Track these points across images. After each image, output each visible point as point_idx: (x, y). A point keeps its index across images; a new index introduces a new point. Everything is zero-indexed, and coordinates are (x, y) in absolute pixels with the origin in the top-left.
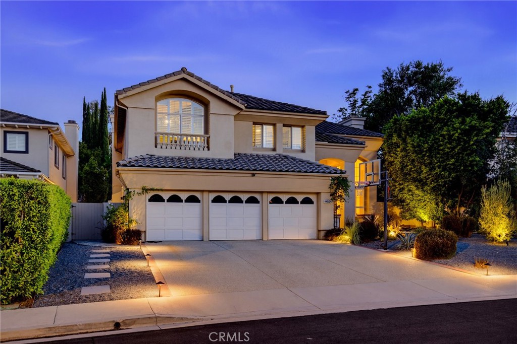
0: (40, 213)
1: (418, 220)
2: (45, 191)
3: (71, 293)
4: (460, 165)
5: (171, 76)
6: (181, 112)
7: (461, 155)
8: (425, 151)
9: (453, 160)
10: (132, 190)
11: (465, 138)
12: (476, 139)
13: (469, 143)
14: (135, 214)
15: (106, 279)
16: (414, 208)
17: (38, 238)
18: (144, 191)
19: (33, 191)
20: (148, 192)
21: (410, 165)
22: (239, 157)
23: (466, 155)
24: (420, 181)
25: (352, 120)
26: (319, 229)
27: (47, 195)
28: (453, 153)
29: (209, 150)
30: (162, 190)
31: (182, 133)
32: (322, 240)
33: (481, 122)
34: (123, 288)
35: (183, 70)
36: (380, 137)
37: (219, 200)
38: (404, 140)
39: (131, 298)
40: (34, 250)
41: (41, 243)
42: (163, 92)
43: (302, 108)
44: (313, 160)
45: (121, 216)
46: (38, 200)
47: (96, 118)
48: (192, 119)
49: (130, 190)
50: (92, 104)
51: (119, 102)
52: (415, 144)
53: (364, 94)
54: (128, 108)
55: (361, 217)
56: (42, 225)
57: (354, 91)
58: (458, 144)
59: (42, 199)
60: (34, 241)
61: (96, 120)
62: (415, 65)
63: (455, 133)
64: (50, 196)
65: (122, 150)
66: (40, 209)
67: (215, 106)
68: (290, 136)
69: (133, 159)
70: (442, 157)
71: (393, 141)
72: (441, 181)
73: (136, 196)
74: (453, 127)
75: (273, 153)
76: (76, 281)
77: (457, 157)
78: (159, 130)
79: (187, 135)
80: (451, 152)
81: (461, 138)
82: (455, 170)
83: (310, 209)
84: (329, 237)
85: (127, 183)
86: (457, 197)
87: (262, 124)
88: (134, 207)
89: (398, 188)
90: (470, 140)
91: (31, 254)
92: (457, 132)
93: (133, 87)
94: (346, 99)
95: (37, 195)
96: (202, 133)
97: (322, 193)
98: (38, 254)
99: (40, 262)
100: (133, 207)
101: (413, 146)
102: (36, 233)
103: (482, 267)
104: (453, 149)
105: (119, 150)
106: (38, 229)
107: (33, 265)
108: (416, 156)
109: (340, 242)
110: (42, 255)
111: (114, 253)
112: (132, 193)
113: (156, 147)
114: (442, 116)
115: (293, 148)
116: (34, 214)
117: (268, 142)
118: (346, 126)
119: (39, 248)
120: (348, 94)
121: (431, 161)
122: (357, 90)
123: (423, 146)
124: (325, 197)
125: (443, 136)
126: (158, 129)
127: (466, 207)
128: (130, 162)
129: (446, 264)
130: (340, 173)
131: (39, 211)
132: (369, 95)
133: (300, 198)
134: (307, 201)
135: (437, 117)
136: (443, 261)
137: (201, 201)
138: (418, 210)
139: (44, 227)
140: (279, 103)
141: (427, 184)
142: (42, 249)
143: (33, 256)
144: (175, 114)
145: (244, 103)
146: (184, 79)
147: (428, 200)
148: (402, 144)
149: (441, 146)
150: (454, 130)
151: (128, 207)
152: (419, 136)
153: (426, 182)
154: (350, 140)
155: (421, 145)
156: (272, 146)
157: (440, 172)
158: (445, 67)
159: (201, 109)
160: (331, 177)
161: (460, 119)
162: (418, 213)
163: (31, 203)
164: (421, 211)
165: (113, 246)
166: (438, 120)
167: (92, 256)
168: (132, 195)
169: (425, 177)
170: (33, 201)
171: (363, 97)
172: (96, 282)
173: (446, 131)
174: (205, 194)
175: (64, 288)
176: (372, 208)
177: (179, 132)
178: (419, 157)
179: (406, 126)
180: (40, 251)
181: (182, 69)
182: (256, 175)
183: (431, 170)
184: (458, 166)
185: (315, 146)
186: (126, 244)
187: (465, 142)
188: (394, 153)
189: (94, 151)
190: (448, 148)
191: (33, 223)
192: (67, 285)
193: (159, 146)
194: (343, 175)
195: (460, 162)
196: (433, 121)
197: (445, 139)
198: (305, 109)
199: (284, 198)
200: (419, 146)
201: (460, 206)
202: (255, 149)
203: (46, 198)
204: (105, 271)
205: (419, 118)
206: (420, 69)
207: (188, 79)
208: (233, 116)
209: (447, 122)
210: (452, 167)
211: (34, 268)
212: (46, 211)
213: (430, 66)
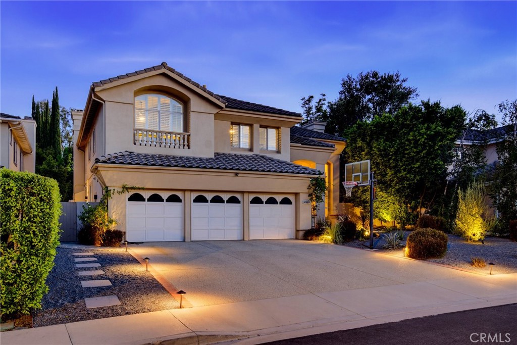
0: (42, 212)
1: (380, 219)
2: (49, 186)
3: (75, 306)
4: (425, 169)
5: (151, 71)
6: (159, 109)
7: (426, 159)
8: (391, 155)
9: (419, 163)
10: (112, 189)
11: (430, 143)
12: (441, 144)
13: (434, 148)
14: (115, 213)
15: (108, 288)
16: (377, 208)
17: (39, 242)
18: (125, 189)
19: (35, 185)
20: (129, 190)
21: (374, 168)
22: (219, 157)
23: (431, 159)
24: (384, 183)
25: (314, 124)
26: (298, 229)
27: (51, 191)
28: (419, 157)
29: (189, 148)
30: (143, 189)
31: (162, 130)
32: (302, 239)
33: (444, 128)
34: (133, 298)
35: (164, 65)
36: (343, 141)
37: (200, 199)
38: (369, 145)
39: (150, 311)
40: (35, 257)
41: (43, 249)
42: (143, 86)
43: (277, 109)
44: (289, 161)
45: (100, 216)
46: (40, 196)
47: (46, 117)
48: (171, 117)
49: (109, 189)
50: (41, 103)
51: (96, 96)
52: (382, 148)
53: (318, 101)
54: (104, 101)
55: (334, 217)
56: (44, 227)
57: (309, 99)
58: (424, 149)
59: (45, 196)
60: (35, 246)
61: (47, 120)
62: (372, 74)
63: (421, 138)
64: (54, 191)
65: (85, 149)
66: (42, 207)
67: (195, 104)
68: (266, 136)
69: (113, 156)
70: (407, 161)
71: (358, 145)
72: (406, 183)
73: (116, 195)
74: (419, 133)
75: (250, 154)
76: (74, 291)
77: (421, 160)
78: (137, 127)
79: (166, 133)
80: (416, 156)
81: (426, 143)
82: (419, 173)
83: (288, 209)
84: (308, 236)
85: (106, 181)
86: (419, 198)
87: (239, 124)
88: (114, 206)
89: (361, 190)
90: (435, 145)
91: (31, 261)
92: (423, 137)
93: (111, 80)
94: (302, 105)
95: (39, 191)
96: (181, 131)
97: (301, 194)
98: (39, 262)
99: (41, 271)
100: (112, 206)
101: (379, 150)
102: (38, 237)
103: (480, 266)
104: (418, 153)
105: (82, 149)
106: (40, 232)
107: (33, 275)
108: (381, 160)
109: (322, 242)
110: (44, 263)
111: (100, 257)
112: (112, 192)
113: (135, 144)
114: (408, 122)
115: (269, 149)
116: (36, 213)
117: (245, 142)
118: (310, 130)
119: (41, 255)
120: (304, 101)
121: (397, 164)
122: (312, 97)
123: (389, 150)
124: (303, 197)
125: (409, 140)
126: (136, 125)
127: (427, 208)
128: (109, 159)
129: (443, 263)
130: (318, 174)
131: (41, 210)
132: (323, 102)
133: (279, 198)
134: (286, 201)
135: (403, 123)
136: (438, 260)
137: (183, 201)
138: (381, 210)
139: (47, 230)
140: (254, 104)
141: (391, 186)
142: (44, 255)
143: (33, 265)
144: (153, 110)
145: (224, 101)
146: (164, 75)
147: (391, 201)
148: (366, 148)
149: (407, 150)
150: (420, 136)
151: (107, 206)
152: (385, 140)
153: (390, 184)
154: (320, 143)
155: (387, 149)
156: (248, 147)
157: (406, 174)
158: (401, 78)
159: (180, 107)
160: (310, 178)
161: (426, 125)
162: (381, 213)
163: (32, 200)
164: (384, 211)
165: (94, 249)
166: (403, 126)
167: (77, 260)
168: (111, 193)
169: (390, 180)
170: (35, 198)
171: (317, 105)
172: (99, 292)
173: (412, 136)
174: (187, 194)
175: (64, 300)
176: (335, 208)
177: (158, 129)
178: (384, 161)
179: (371, 130)
180: (42, 258)
181: (162, 63)
182: (239, 175)
183: (396, 173)
184: (423, 169)
185: (290, 147)
186: (106, 246)
187: (430, 146)
188: (358, 157)
189: (46, 150)
190: (413, 152)
191: (34, 225)
192: (66, 297)
193: (137, 143)
194: (322, 176)
195: (425, 166)
196: (398, 126)
197: (411, 143)
198: (281, 110)
199: (264, 198)
200: (385, 150)
201: (421, 207)
202: (233, 149)
203: (49, 194)
204: (101, 278)
205: (385, 124)
206: (377, 79)
207: (169, 74)
208: (213, 115)
209: (413, 127)
210: (417, 170)
211: (34, 279)
212: (50, 210)
213: (386, 77)
